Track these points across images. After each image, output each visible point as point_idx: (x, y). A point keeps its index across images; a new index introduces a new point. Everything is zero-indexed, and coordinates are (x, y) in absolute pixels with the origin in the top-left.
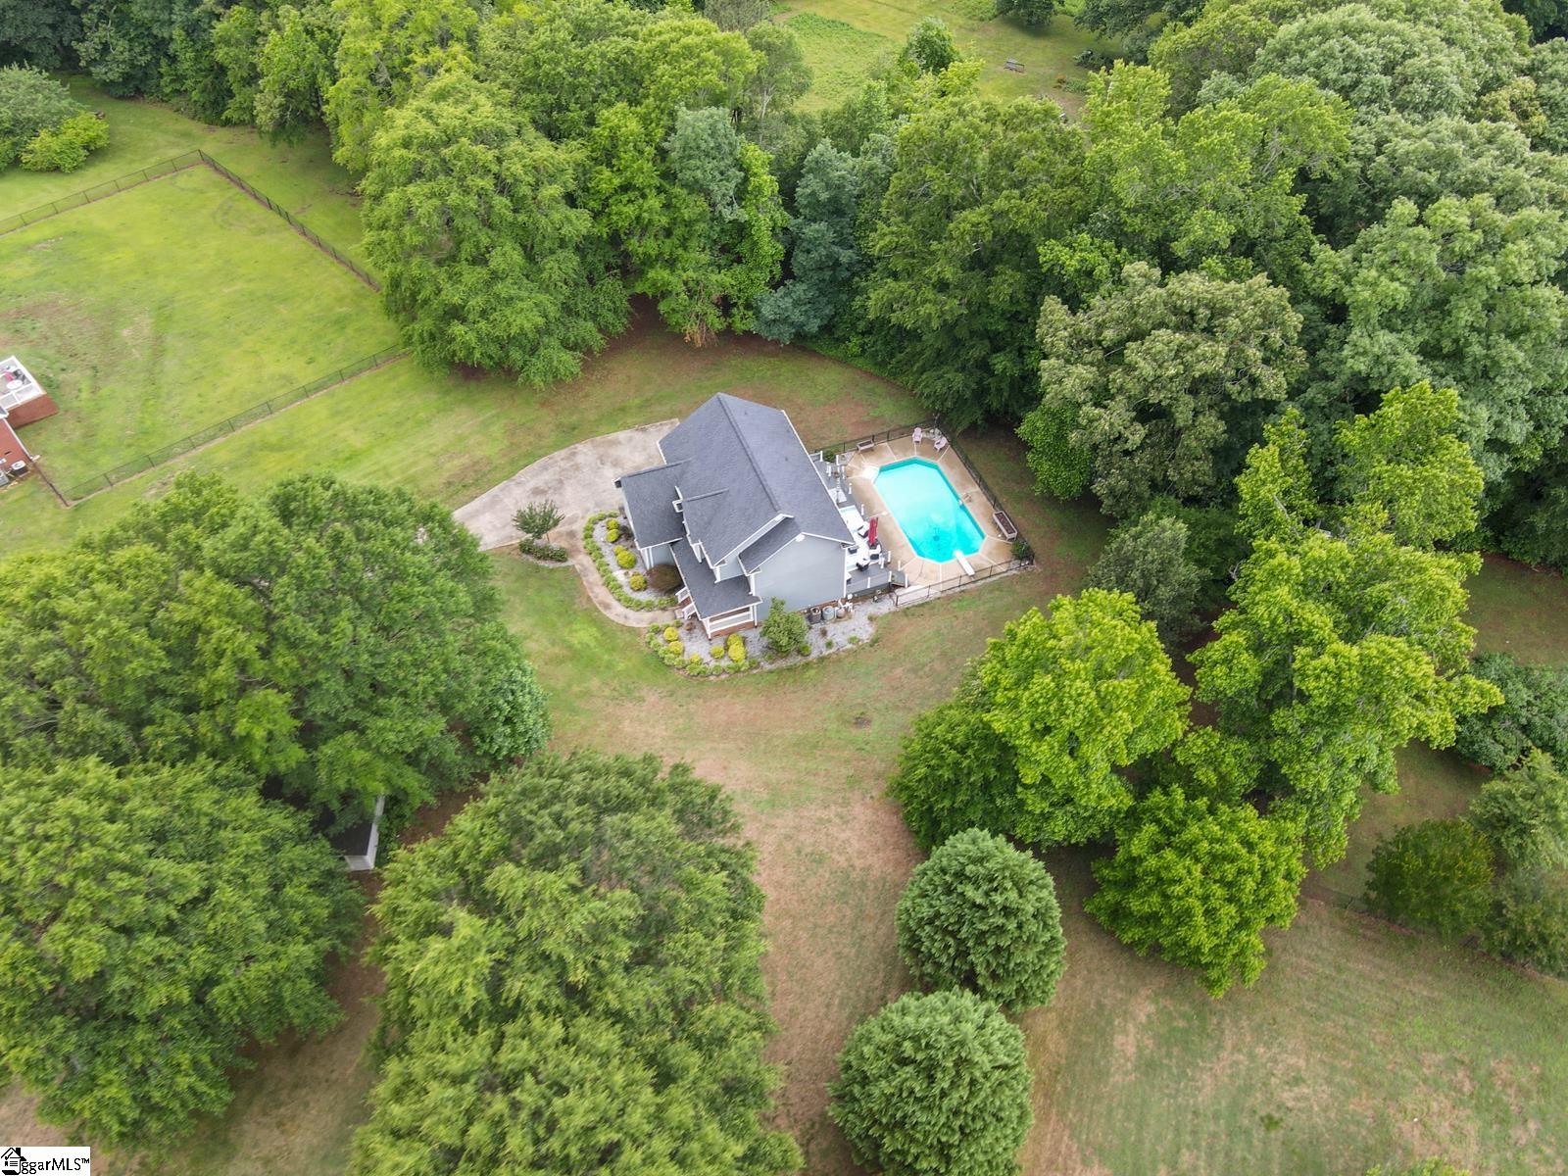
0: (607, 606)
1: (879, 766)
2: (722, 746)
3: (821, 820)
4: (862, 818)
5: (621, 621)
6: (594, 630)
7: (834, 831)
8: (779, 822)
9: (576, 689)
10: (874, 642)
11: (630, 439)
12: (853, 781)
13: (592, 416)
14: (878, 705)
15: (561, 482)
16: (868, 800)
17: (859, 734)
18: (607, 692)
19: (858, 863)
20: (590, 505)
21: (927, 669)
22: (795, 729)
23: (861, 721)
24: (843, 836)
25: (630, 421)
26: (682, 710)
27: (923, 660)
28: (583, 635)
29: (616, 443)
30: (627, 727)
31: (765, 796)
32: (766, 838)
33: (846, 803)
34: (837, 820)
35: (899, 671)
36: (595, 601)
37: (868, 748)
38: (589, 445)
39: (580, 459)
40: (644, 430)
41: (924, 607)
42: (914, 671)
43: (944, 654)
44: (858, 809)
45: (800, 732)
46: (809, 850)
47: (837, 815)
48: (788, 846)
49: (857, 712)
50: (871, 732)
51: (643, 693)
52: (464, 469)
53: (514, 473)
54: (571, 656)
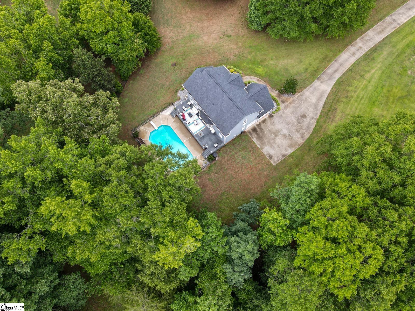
0: (258, 80)
1: (167, 54)
2: (208, 48)
3: (178, 36)
4: (168, 39)
5: (252, 77)
6: (258, 72)
7: (174, 34)
8: (187, 33)
9: (253, 54)
10: (176, 92)
11: (286, 150)
12: (172, 48)
14: (171, 71)
15: (299, 123)
16: (167, 44)
17: (174, 61)
18: (245, 55)
19: (166, 29)
20: (284, 115)
21: (160, 87)
22: (191, 58)
23: (174, 65)
24: (171, 34)
25: (291, 160)
26: (223, 55)
27: (162, 89)
28: (260, 70)
29: (291, 146)
30: (234, 46)
31: (192, 38)
32: (189, 28)
33: (172, 42)
34: (173, 37)
35: (168, 84)
36: (263, 81)
37: (171, 58)
38: (299, 143)
39: (299, 135)
40: (283, 156)
41: (163, 109)
42: (163, 85)
43: (156, 93)
44: (170, 41)
45: (189, 57)
46: (178, 28)
47: (174, 38)
48: (183, 28)
49: (176, 68)
50: (170, 63)
51: (235, 58)
52: (334, 116)
53: (318, 122)
54: (261, 63)
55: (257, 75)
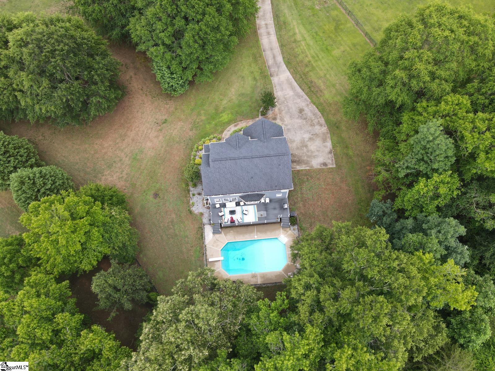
0: (236, 126)
1: (136, 195)
2: (163, 149)
3: (123, 171)
4: (119, 184)
5: (228, 129)
6: (227, 120)
7: (118, 174)
8: (127, 159)
9: (202, 112)
10: (191, 212)
11: (325, 147)
12: (134, 186)
13: (344, 135)
14: (161, 204)
15: (305, 119)
16: (124, 188)
17: (151, 193)
18: (197, 120)
19: (104, 177)
20: (289, 127)
21: (171, 227)
22: (161, 173)
23: (156, 195)
24: (115, 176)
25: (338, 149)
26: (182, 141)
27: (176, 226)
28: (225, 117)
29: (324, 140)
30: (180, 124)
31: (138, 157)
32: (123, 154)
33: (126, 181)
34: (121, 176)
35: (174, 216)
36: (240, 122)
37: (144, 194)
38: (325, 131)
39: (317, 127)
40: (330, 152)
41: (202, 237)
42: (172, 222)
43: (176, 235)
44: (122, 183)
45: (159, 174)
46: (114, 165)
47: (123, 177)
48: (118, 159)
49: (161, 195)
50: (150, 198)
51: (194, 131)
52: (318, 87)
53: (314, 104)
54: (217, 112)
55: (229, 123)
